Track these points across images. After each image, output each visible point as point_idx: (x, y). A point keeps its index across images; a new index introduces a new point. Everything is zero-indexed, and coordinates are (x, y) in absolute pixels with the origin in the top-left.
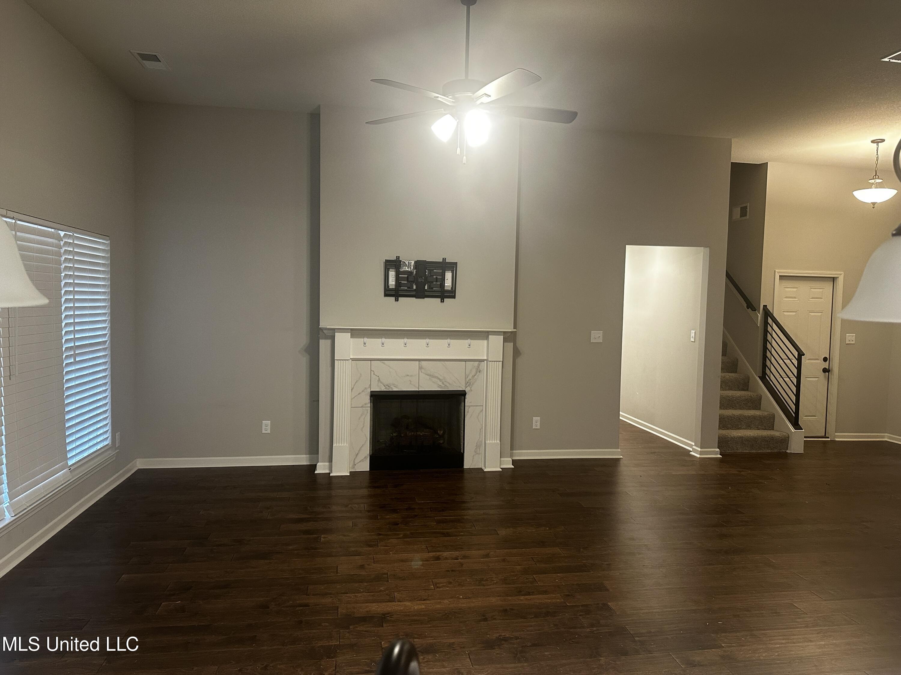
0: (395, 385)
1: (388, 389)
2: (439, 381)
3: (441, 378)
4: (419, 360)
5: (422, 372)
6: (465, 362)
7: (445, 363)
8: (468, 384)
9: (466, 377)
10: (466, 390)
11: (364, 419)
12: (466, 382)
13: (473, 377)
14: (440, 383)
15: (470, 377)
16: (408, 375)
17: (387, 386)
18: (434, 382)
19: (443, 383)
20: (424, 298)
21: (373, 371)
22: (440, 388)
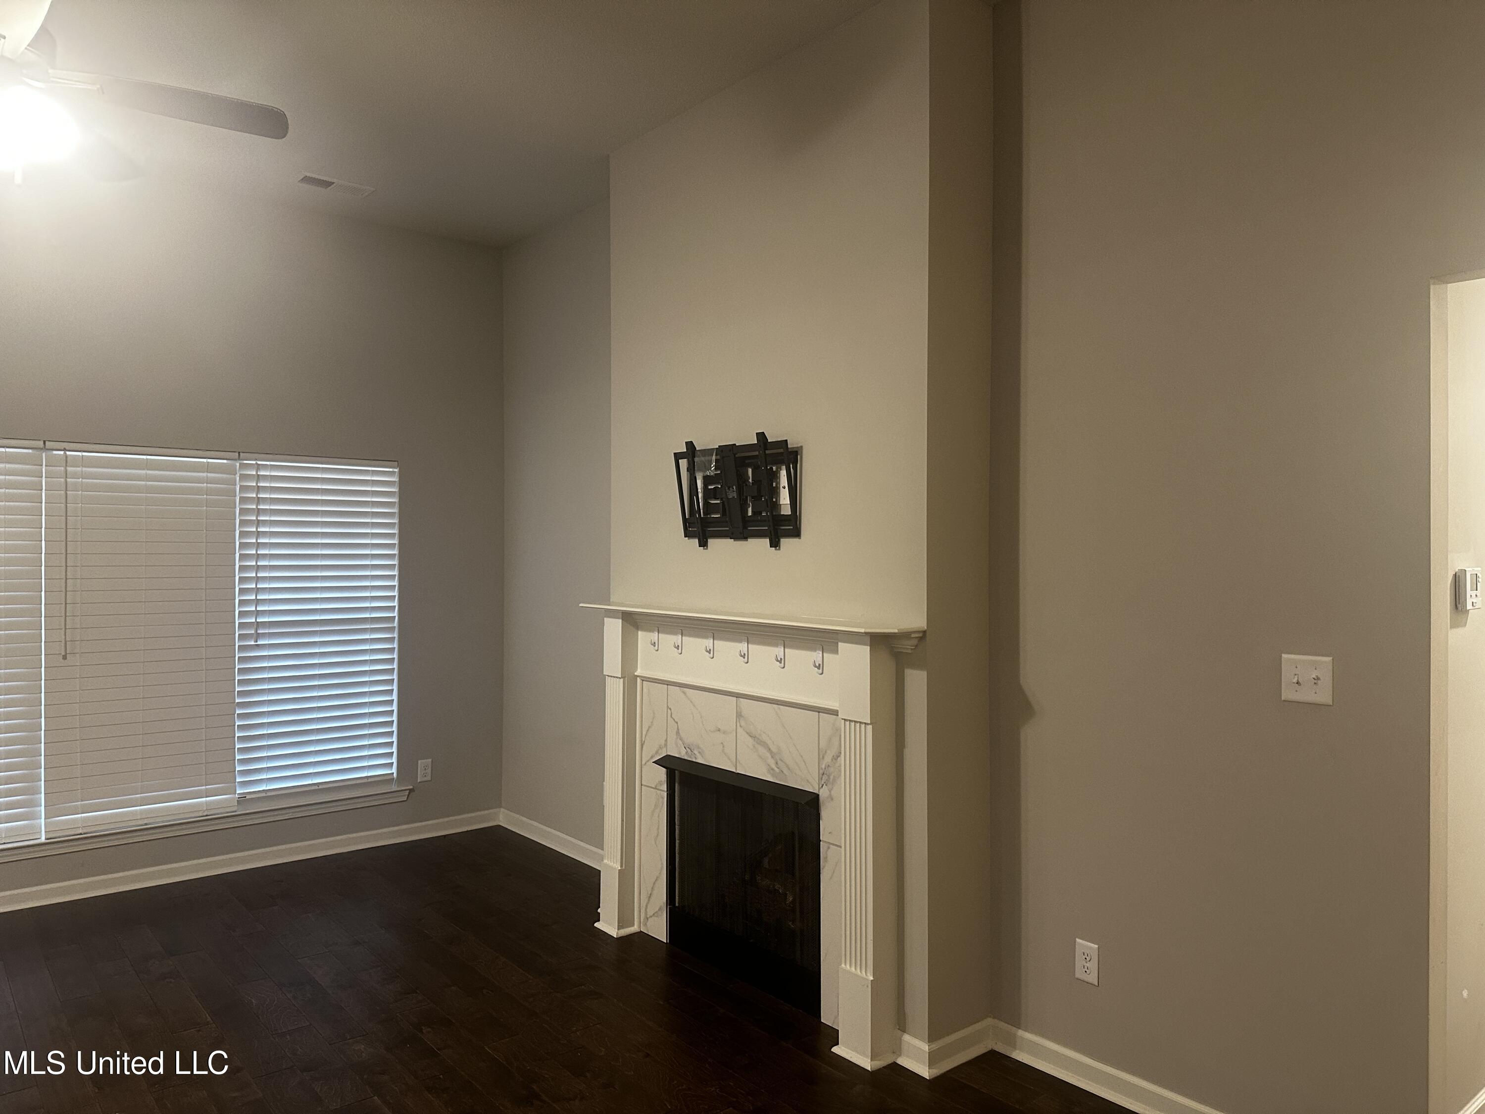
0: (700, 750)
1: (690, 757)
2: (768, 755)
3: (774, 749)
4: (738, 696)
5: (740, 726)
6: (817, 713)
7: (779, 708)
8: (825, 776)
9: (821, 757)
10: (820, 794)
11: (659, 816)
12: (821, 772)
13: (834, 760)
14: (772, 762)
15: (828, 759)
16: (719, 730)
17: (688, 748)
18: (760, 757)
19: (777, 763)
20: (745, 538)
21: (670, 709)
22: (773, 775)
